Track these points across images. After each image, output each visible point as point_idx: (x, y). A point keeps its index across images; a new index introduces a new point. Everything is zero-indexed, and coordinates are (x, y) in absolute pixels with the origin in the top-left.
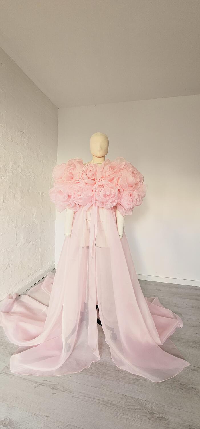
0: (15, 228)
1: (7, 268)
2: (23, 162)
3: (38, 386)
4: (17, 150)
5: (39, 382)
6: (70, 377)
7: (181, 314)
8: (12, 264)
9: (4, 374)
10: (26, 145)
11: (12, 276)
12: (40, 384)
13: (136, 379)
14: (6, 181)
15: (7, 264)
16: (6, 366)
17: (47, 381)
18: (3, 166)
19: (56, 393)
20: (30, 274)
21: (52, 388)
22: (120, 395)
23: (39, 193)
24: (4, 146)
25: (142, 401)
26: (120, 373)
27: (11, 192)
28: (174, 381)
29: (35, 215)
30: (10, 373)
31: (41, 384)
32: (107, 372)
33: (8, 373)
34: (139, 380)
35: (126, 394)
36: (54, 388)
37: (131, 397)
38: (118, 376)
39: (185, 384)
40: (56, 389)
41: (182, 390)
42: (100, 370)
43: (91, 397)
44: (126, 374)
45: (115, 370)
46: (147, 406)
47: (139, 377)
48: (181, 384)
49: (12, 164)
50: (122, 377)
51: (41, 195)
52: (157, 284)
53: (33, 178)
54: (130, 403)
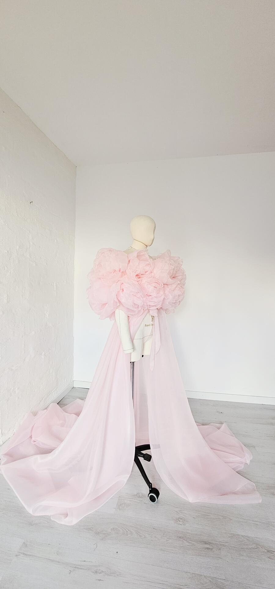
0: (22, 337)
1: (12, 395)
2: (32, 244)
3: (74, 570)
4: (24, 228)
5: (75, 565)
6: (117, 552)
7: (254, 447)
8: (18, 388)
9: (22, 555)
10: (35, 220)
11: (18, 405)
12: (75, 567)
13: (208, 548)
14: (10, 273)
15: (13, 388)
16: (24, 543)
17: (85, 561)
18: (7, 252)
19: (100, 579)
20: (42, 399)
21: (94, 572)
22: (189, 574)
23: (53, 284)
24: (8, 225)
25: (219, 580)
26: (185, 542)
27: (17, 286)
28: (259, 548)
29: (47, 315)
30: (31, 554)
31: (77, 567)
32: (167, 541)
33: (29, 553)
34: (212, 549)
35: (196, 573)
36: (96, 572)
37: (205, 577)
38: (182, 546)
39: (272, 550)
40: (100, 573)
41: (270, 560)
42: (157, 539)
43: (151, 581)
44: (194, 543)
45: (177, 537)
46: (227, 587)
47: (211, 544)
48: (268, 551)
49: (18, 247)
50: (188, 547)
51: (55, 287)
52: (216, 404)
53: (46, 264)
54: (205, 585)
